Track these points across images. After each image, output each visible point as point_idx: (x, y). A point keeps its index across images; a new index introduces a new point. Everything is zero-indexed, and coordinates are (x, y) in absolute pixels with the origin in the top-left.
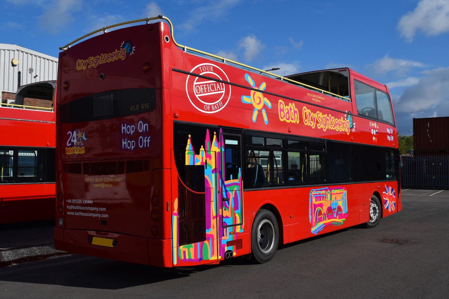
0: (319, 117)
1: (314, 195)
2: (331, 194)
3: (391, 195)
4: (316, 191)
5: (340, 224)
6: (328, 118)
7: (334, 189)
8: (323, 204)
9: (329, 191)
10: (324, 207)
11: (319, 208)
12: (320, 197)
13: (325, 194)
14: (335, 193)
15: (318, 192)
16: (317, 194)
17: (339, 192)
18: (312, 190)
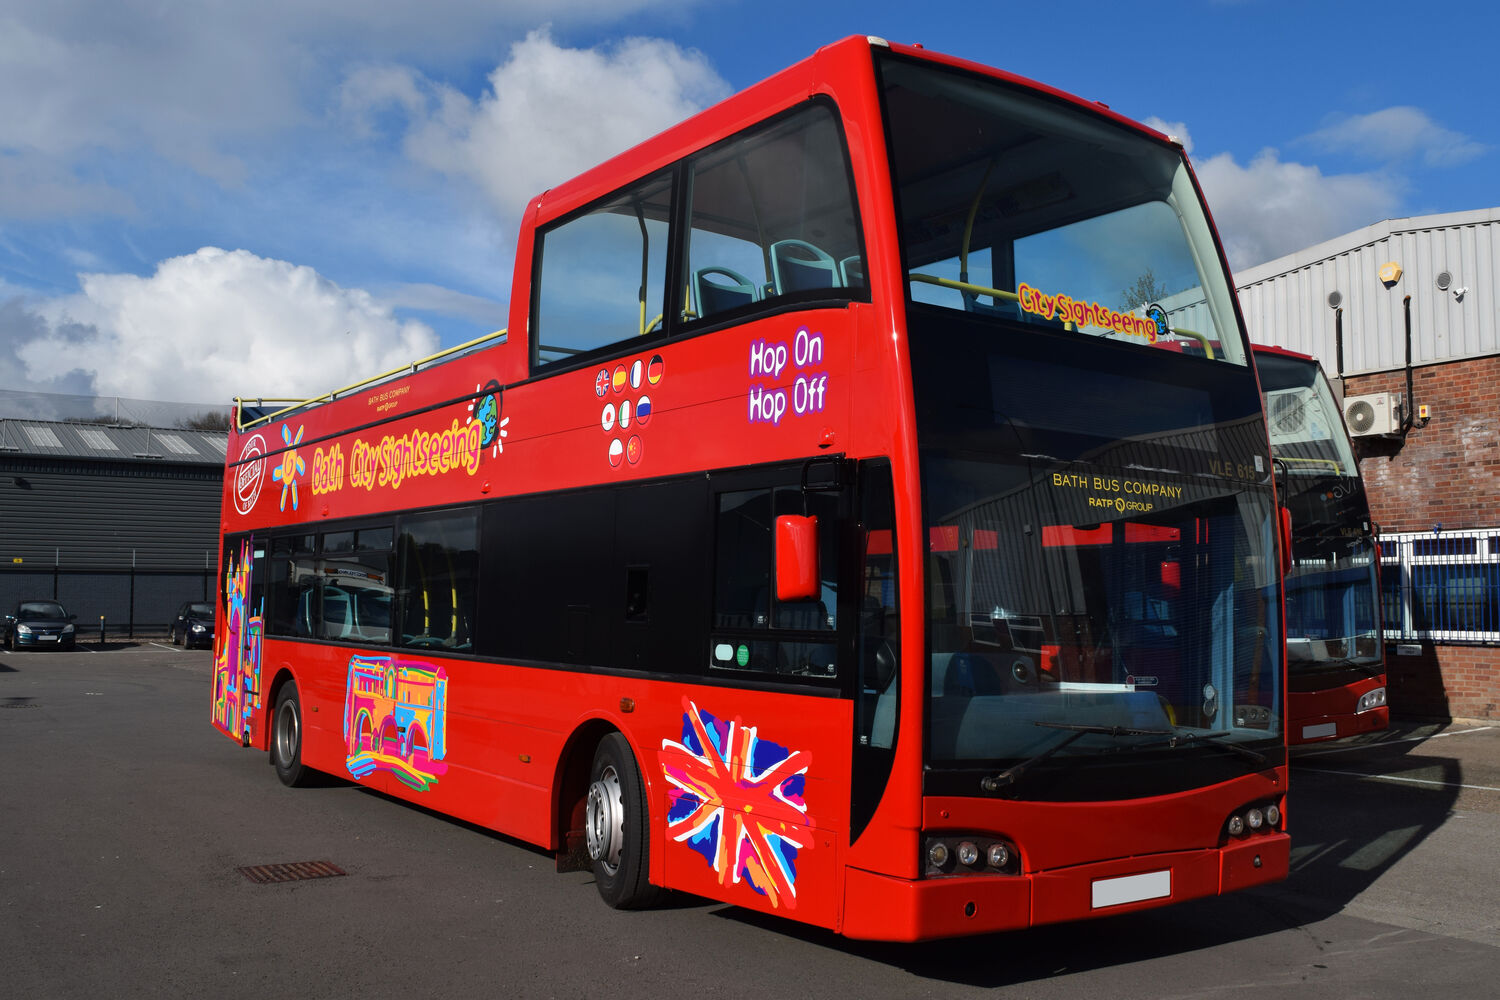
0: (386, 452)
1: (357, 670)
2: (397, 680)
3: (746, 784)
4: (363, 661)
5: (419, 786)
6: (410, 444)
7: (408, 666)
8: (375, 703)
9: (392, 668)
10: (375, 711)
11: (363, 710)
12: (370, 681)
13: (382, 674)
14: (409, 679)
15: (366, 666)
16: (362, 671)
17: (419, 680)
18: (355, 656)
